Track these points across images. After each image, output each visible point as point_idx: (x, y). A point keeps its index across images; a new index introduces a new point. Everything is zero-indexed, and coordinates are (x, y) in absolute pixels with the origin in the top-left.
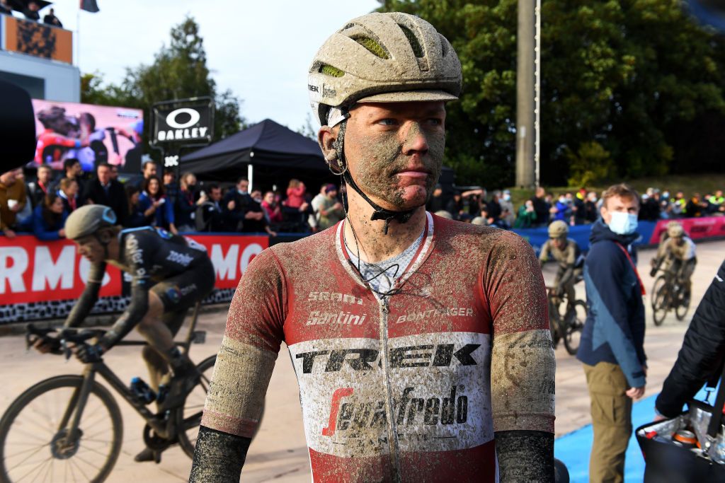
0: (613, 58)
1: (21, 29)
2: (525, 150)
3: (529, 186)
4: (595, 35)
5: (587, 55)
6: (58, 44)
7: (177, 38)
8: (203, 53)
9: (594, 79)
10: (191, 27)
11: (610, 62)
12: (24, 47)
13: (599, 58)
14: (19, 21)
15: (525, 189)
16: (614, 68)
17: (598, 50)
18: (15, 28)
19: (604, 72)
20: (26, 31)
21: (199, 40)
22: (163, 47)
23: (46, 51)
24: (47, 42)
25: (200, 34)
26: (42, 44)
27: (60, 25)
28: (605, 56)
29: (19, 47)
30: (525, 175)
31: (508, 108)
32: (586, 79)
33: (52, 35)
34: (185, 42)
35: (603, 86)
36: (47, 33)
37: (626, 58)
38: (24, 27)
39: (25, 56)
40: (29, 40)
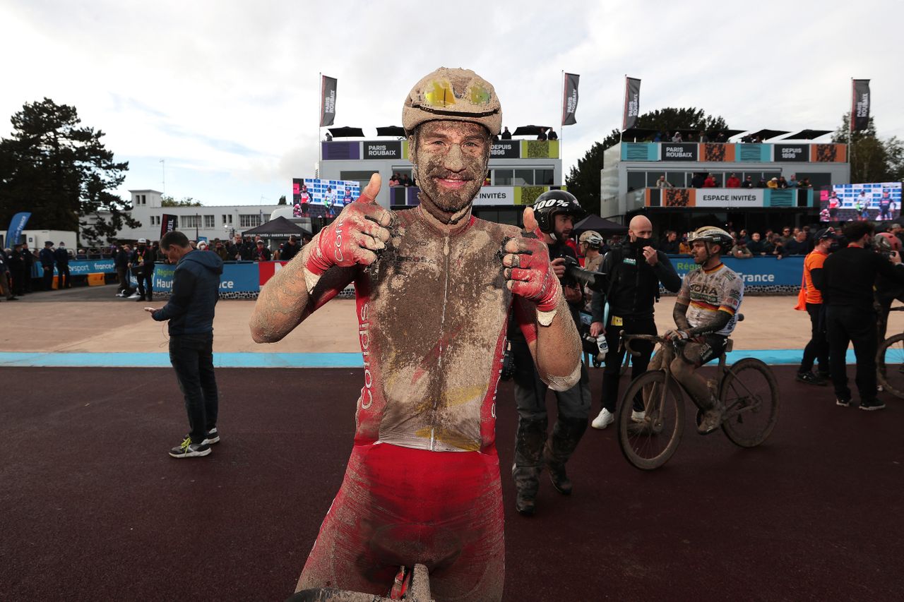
6: (837, 153)
12: (820, 159)
18: (816, 150)
23: (831, 158)
24: (832, 153)
26: (829, 155)
36: (832, 148)
38: (820, 148)
39: (821, 163)
40: (823, 154)
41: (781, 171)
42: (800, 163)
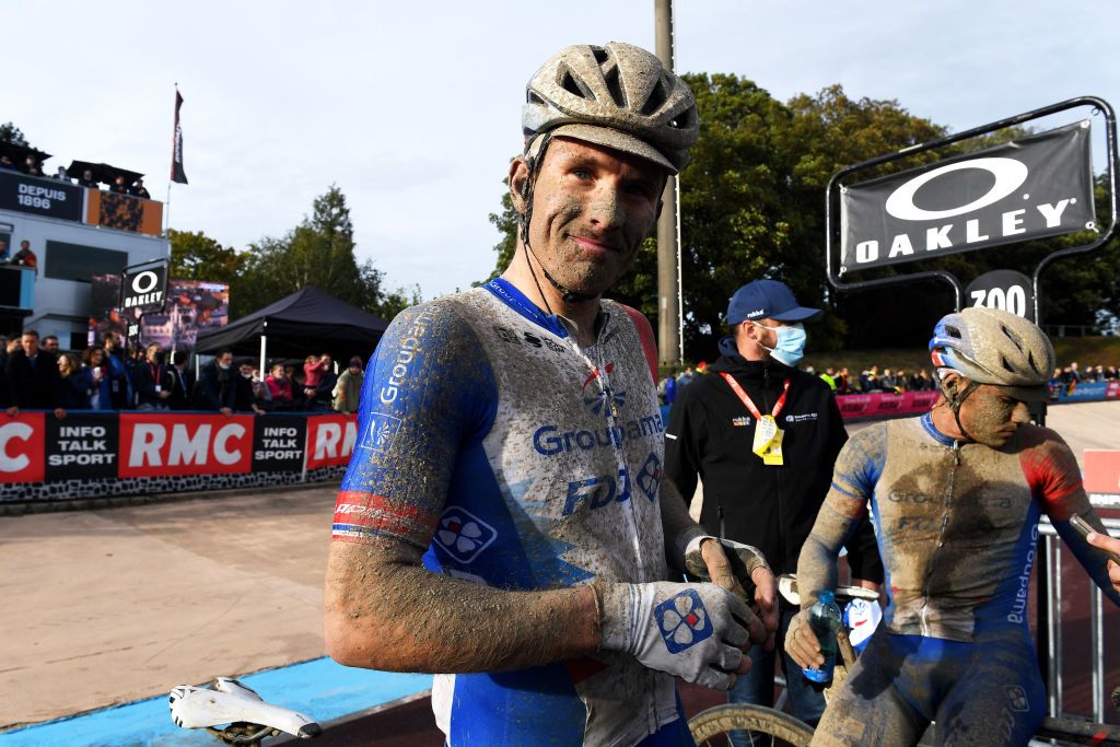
0: (765, 225)
1: (105, 202)
2: (667, 323)
3: (672, 362)
4: (743, 201)
5: (736, 221)
6: (145, 217)
7: (322, 211)
8: (350, 225)
9: (744, 247)
10: (336, 199)
11: (762, 229)
12: (107, 220)
13: (749, 225)
14: (103, 193)
15: (668, 365)
16: (766, 235)
17: (747, 216)
18: (98, 201)
19: (755, 239)
20: (110, 204)
21: (344, 212)
22: (306, 220)
23: (132, 224)
24: (133, 215)
25: (346, 207)
26: (127, 217)
27: (147, 195)
28: (755, 222)
29: (101, 221)
30: (667, 351)
31: (649, 277)
32: (735, 248)
33: (139, 207)
34: (330, 215)
35: (754, 255)
36: (134, 204)
37: (780, 224)
38: (108, 200)
39: (107, 230)
40: (114, 212)
41: (12, 231)
42: (60, 221)
